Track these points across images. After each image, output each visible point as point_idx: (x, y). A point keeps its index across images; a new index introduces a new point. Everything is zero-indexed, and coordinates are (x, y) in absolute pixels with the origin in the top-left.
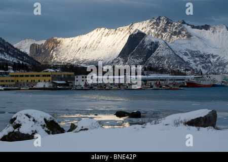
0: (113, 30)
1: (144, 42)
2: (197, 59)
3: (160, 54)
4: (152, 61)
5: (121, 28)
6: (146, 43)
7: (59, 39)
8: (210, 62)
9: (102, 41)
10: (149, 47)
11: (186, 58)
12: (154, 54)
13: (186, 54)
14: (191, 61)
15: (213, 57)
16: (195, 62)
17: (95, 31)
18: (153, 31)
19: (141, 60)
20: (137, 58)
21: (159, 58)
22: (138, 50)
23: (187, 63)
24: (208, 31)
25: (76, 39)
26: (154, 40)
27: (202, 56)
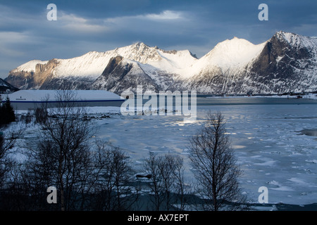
0: (102, 53)
1: (121, 64)
2: (162, 77)
3: (133, 74)
4: (127, 78)
5: (109, 52)
6: (123, 64)
7: (58, 60)
8: (172, 80)
9: (93, 62)
10: (124, 68)
11: (153, 77)
12: (129, 73)
13: (154, 73)
14: (157, 79)
15: (175, 75)
16: (160, 79)
17: (88, 54)
18: (133, 54)
19: (118, 78)
20: (115, 76)
21: (132, 77)
22: (117, 69)
23: (154, 80)
24: (176, 55)
25: (73, 60)
26: (129, 62)
27: (167, 75)
